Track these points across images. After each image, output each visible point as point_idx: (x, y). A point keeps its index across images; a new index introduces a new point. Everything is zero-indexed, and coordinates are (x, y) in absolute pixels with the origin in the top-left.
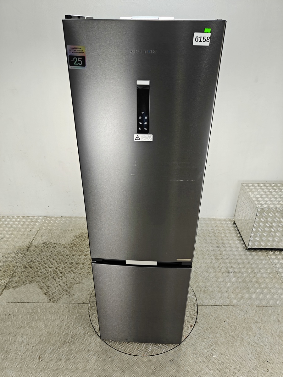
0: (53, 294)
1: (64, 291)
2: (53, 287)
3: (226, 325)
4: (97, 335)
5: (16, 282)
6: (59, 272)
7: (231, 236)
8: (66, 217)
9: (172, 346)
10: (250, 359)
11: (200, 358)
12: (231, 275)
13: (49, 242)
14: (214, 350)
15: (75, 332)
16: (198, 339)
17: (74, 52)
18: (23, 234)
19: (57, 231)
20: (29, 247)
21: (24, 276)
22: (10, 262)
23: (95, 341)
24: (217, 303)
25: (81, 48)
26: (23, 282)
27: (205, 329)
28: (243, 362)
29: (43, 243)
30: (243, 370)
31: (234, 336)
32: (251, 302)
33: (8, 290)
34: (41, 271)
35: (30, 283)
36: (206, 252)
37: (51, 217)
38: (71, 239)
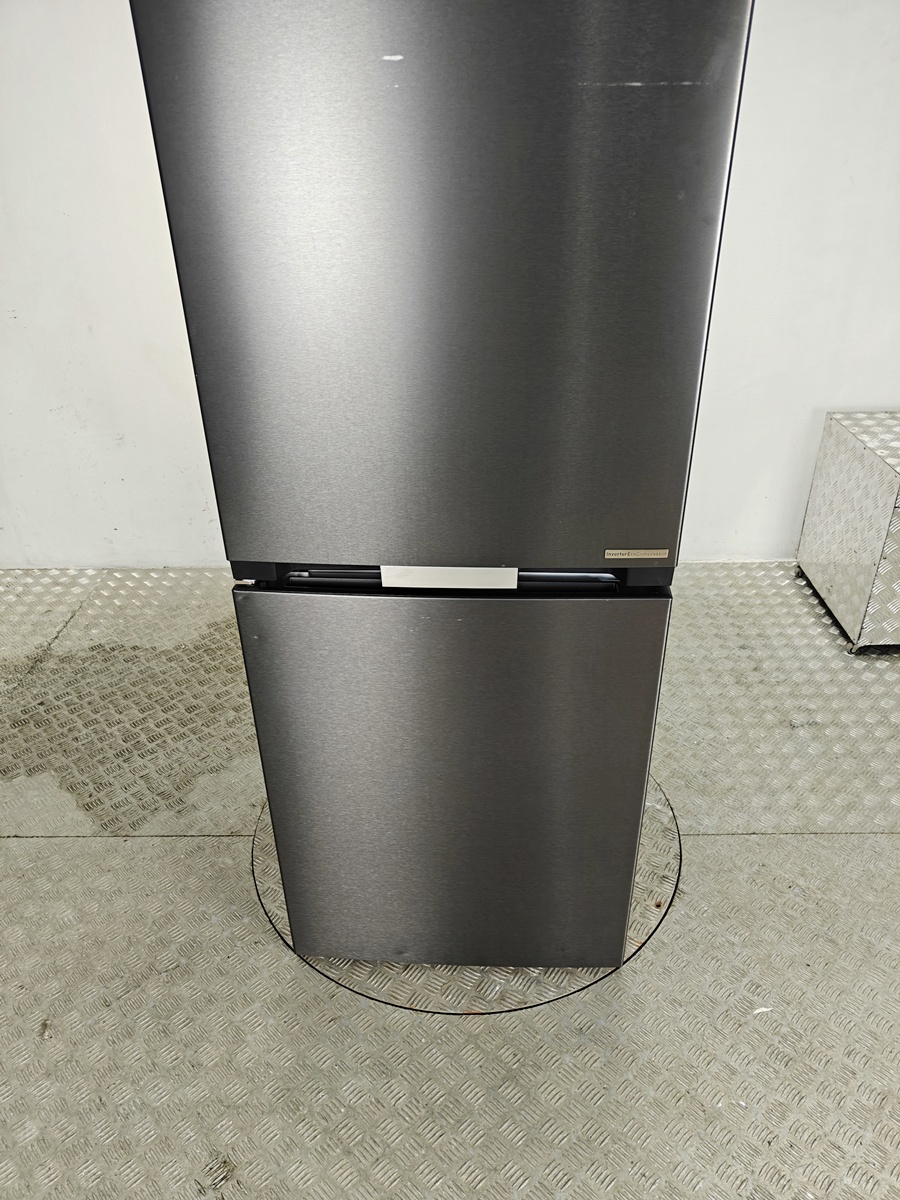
0: (116, 807)
1: (158, 798)
2: (117, 785)
3: (797, 899)
4: (281, 942)
6: (143, 738)
8: (182, 570)
9: (584, 976)
11: (702, 1017)
12: (802, 732)
13: (113, 645)
14: (757, 987)
15: (193, 934)
16: (688, 951)
19: (146, 611)
20: (39, 660)
21: (9, 750)
23: (275, 964)
24: (757, 827)
26: (5, 772)
27: (714, 916)
28: (878, 1031)
29: (92, 649)
30: (884, 1060)
31: (834, 937)
32: (890, 819)
34: (76, 734)
35: (30, 772)
36: (701, 663)
37: (127, 571)
38: (196, 634)
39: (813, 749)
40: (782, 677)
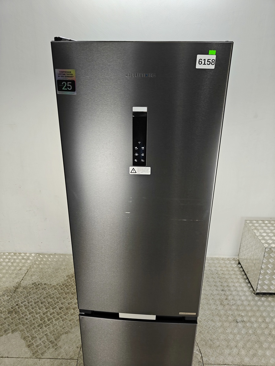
0: (37, 346)
1: (50, 343)
2: (38, 338)
6: (46, 320)
7: (236, 278)
8: (60, 255)
12: (240, 325)
13: (39, 283)
17: (63, 76)
18: (13, 273)
20: (17, 288)
21: (7, 323)
24: (226, 362)
25: (71, 72)
26: (5, 331)
29: (33, 284)
32: (266, 360)
34: (27, 317)
35: (13, 331)
36: (210, 296)
37: (43, 254)
38: (63, 279)
39: (243, 331)
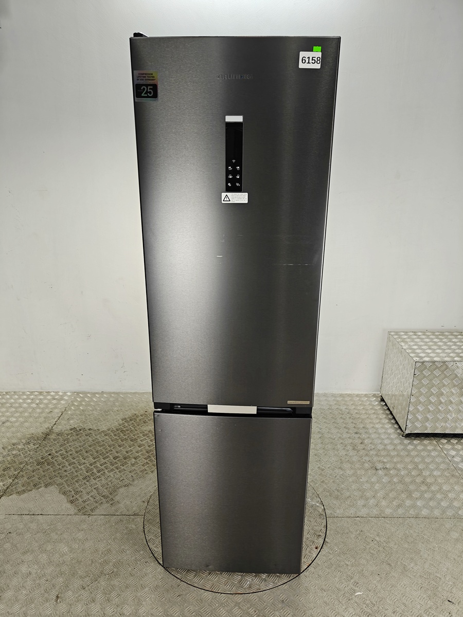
0: (84, 502)
1: (102, 498)
2: (84, 492)
3: (375, 546)
4: (157, 562)
5: (23, 486)
6: (95, 471)
7: (377, 418)
8: (110, 393)
9: (285, 578)
10: (419, 598)
11: (333, 596)
12: (380, 472)
13: (80, 428)
14: (357, 584)
15: (119, 558)
16: (329, 568)
17: (143, 80)
18: (39, 417)
19: (94, 412)
20: (47, 434)
21: (36, 476)
22: (15, 456)
23: (155, 572)
24: (359, 514)
25: (152, 74)
26: (35, 486)
27: (340, 553)
28: (407, 603)
30: (408, 615)
31: (390, 563)
32: (416, 511)
33: (8, 496)
34: (65, 469)
35: (46, 486)
36: (338, 440)
37: (85, 393)
38: (117, 423)
39: (385, 480)
40: (373, 447)
